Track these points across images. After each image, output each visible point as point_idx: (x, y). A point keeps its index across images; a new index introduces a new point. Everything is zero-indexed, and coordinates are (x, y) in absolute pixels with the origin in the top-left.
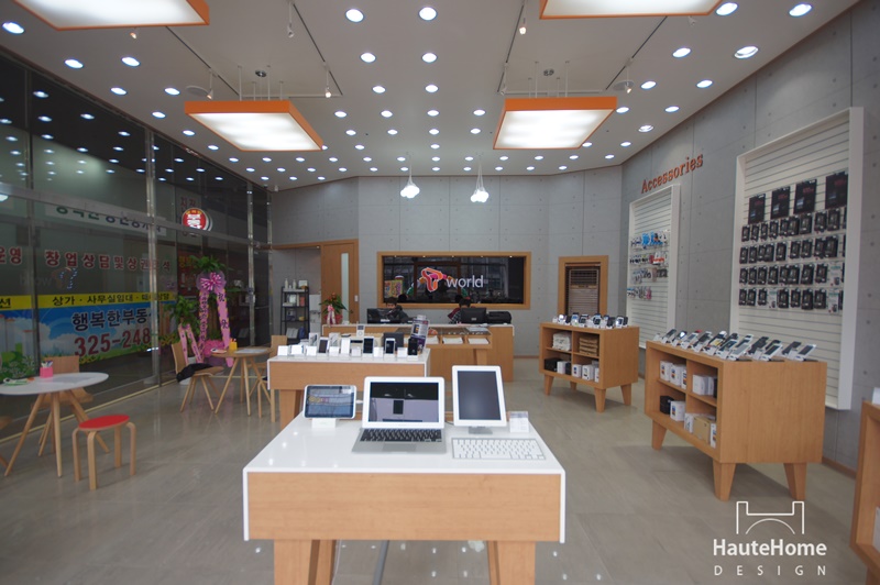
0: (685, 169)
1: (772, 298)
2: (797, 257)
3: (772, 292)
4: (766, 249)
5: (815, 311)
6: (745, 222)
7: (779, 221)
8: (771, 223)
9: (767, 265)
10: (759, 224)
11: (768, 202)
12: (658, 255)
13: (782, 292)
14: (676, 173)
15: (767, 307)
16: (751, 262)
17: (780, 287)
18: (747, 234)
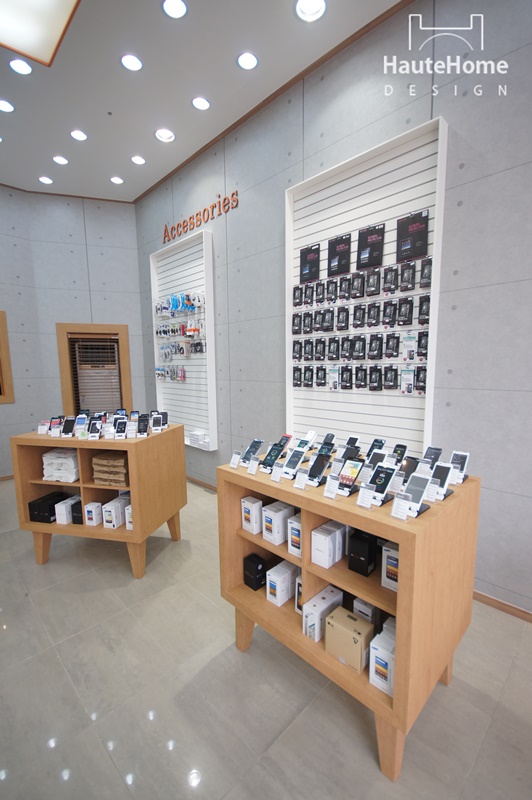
0: (216, 210)
1: (333, 377)
2: (362, 325)
3: (333, 370)
4: (324, 315)
5: (385, 392)
6: (296, 282)
7: (337, 279)
8: (329, 283)
9: (326, 336)
10: (313, 284)
11: (324, 255)
12: (191, 324)
13: (345, 370)
14: (205, 216)
15: (326, 388)
16: (306, 332)
17: (342, 363)
18: (300, 296)
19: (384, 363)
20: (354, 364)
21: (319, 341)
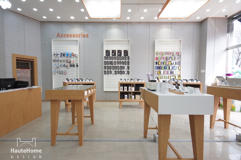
2: (118, 64)
3: (113, 71)
4: (111, 62)
5: (123, 74)
6: (105, 55)
8: (112, 57)
10: (109, 56)
11: (111, 52)
14: (76, 36)
15: (112, 74)
16: (107, 65)
18: (106, 58)
19: (122, 70)
20: (117, 70)
21: (110, 66)
